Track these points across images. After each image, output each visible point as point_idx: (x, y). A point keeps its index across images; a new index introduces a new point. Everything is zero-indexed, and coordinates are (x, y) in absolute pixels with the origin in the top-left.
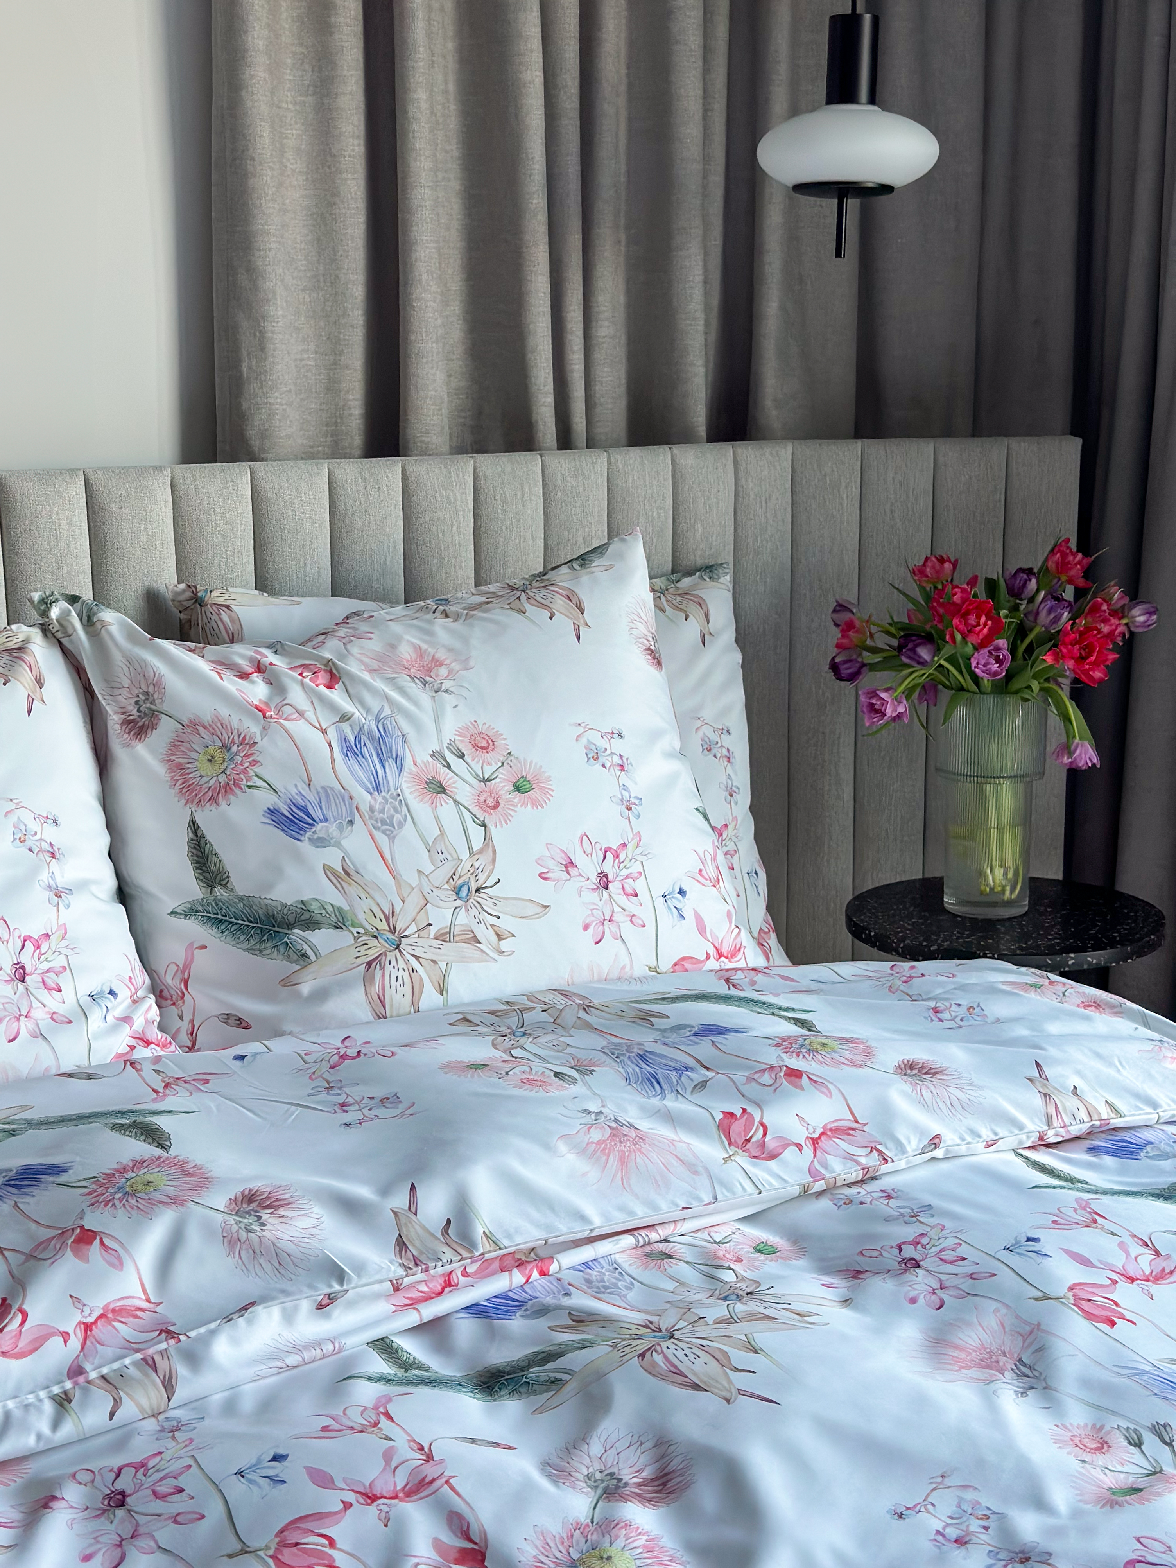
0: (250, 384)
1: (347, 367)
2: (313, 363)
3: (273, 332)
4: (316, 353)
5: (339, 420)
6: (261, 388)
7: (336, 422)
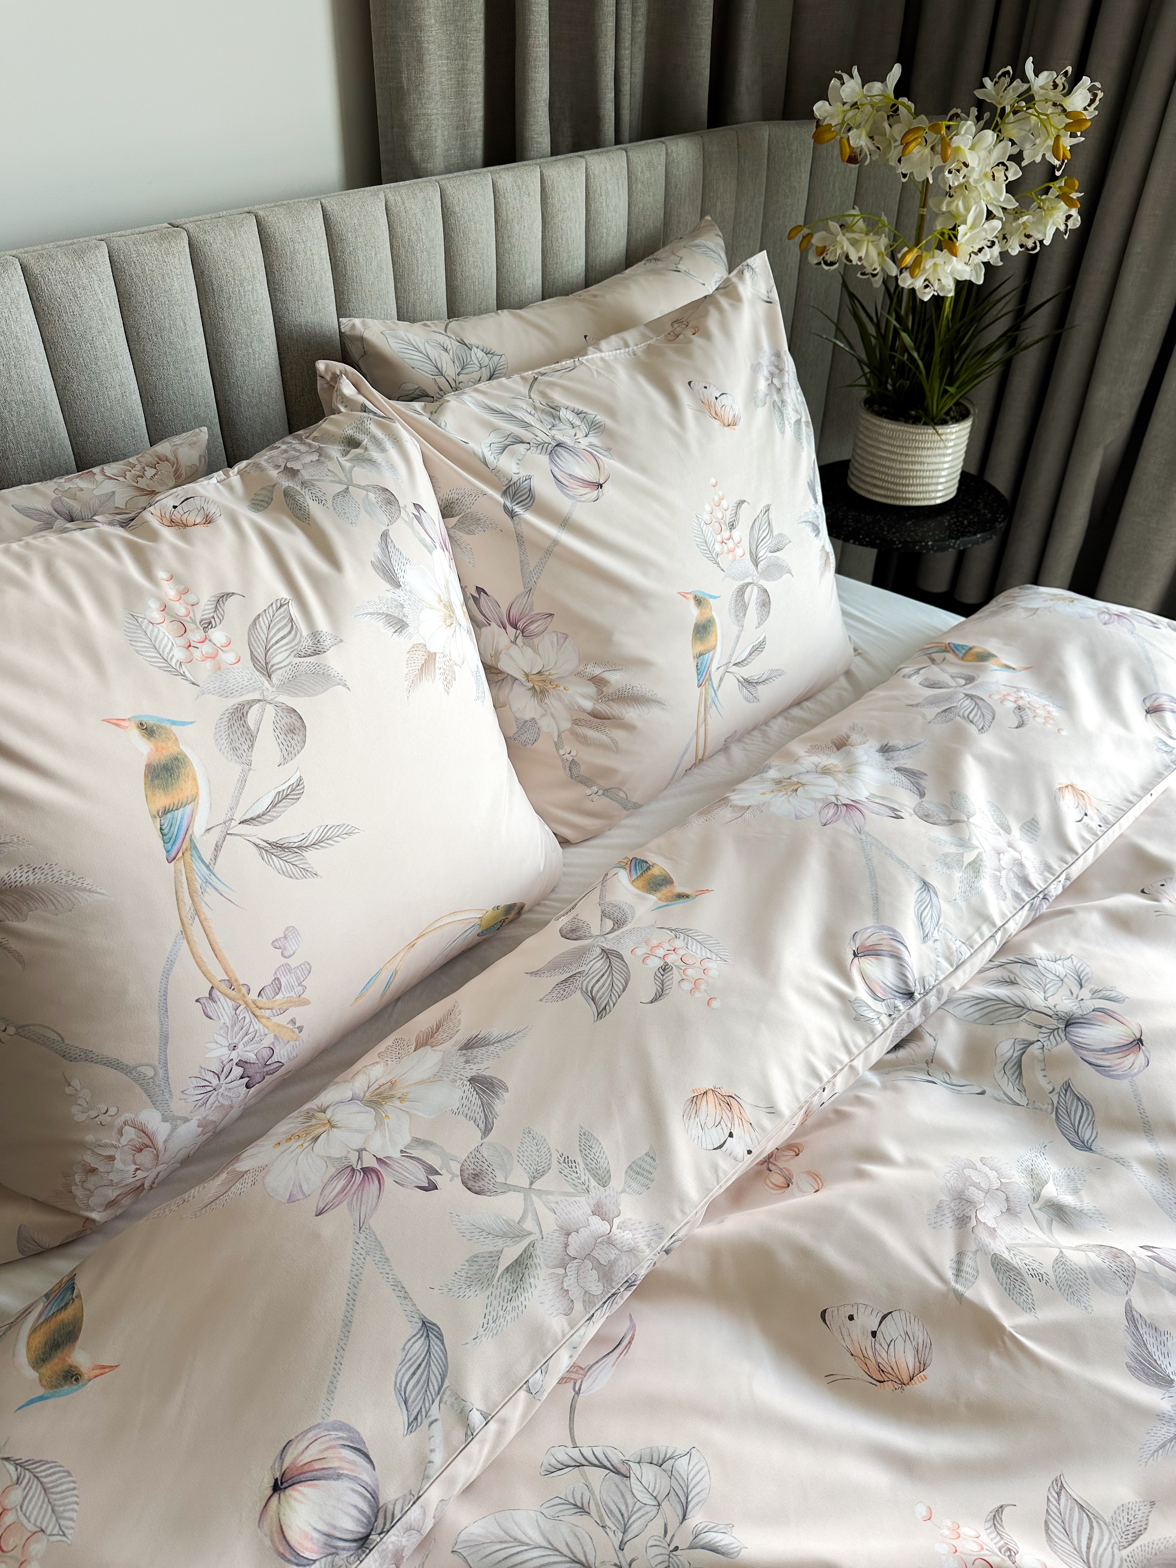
1: (472, 71)
3: (427, 43)
4: (447, 58)
5: (466, 124)
6: (419, 99)
7: (464, 126)
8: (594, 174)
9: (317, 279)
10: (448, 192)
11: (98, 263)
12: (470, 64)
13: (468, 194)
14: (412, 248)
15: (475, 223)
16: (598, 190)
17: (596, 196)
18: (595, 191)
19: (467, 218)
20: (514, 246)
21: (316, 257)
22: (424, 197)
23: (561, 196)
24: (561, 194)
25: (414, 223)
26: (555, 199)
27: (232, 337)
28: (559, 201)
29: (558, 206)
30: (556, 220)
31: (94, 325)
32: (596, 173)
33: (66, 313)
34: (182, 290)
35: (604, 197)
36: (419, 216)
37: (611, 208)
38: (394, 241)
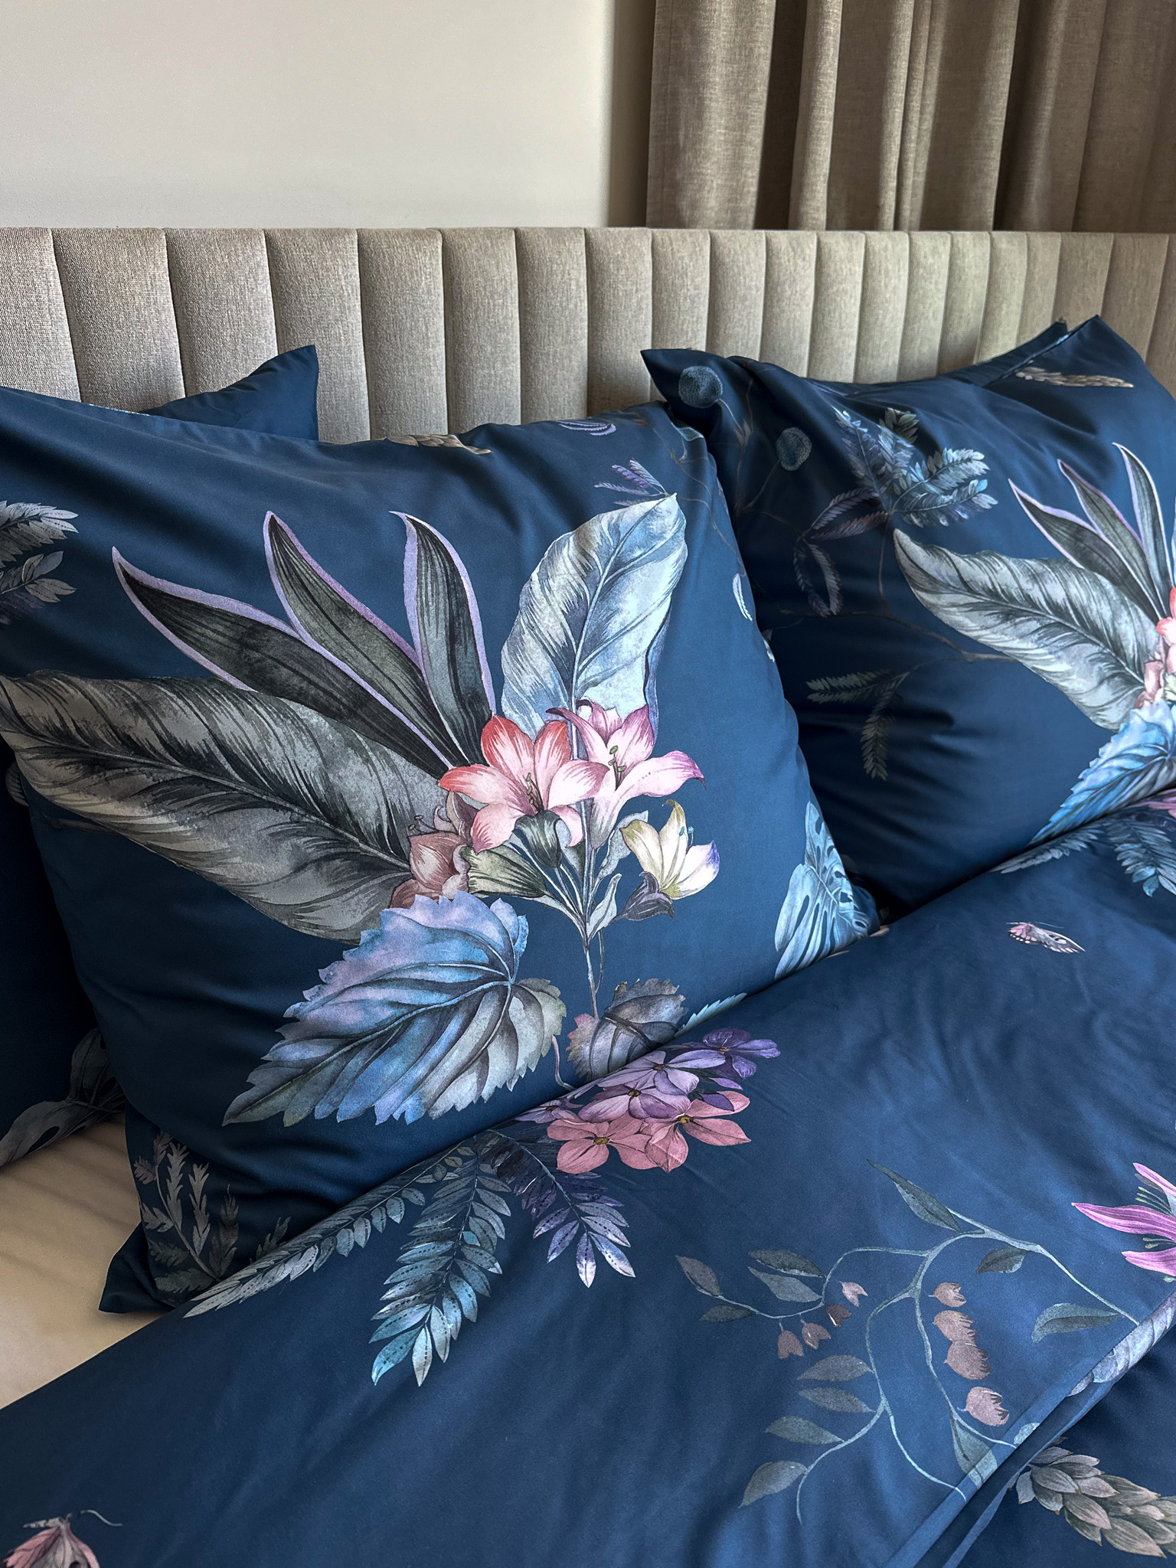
0: (685, 152)
1: (750, 143)
2: (722, 138)
3: (710, 99)
4: (726, 128)
5: (739, 197)
6: (695, 157)
7: (737, 199)
8: (874, 250)
9: (571, 306)
10: (718, 240)
11: (346, 248)
12: (749, 136)
13: (740, 246)
14: (676, 292)
15: (745, 278)
16: (877, 269)
17: (875, 274)
18: (874, 269)
19: (736, 270)
20: (783, 311)
21: (573, 283)
22: (693, 243)
23: (838, 267)
24: (838, 264)
25: (680, 267)
26: (831, 268)
27: (475, 352)
28: (835, 271)
29: (833, 276)
30: (831, 291)
31: (332, 312)
32: (876, 249)
33: (305, 293)
34: (429, 292)
35: (883, 276)
36: (686, 260)
37: (890, 289)
38: (657, 282)
